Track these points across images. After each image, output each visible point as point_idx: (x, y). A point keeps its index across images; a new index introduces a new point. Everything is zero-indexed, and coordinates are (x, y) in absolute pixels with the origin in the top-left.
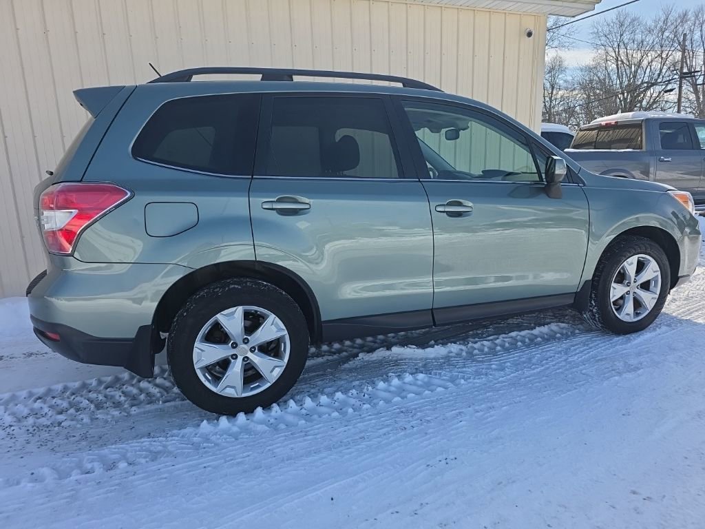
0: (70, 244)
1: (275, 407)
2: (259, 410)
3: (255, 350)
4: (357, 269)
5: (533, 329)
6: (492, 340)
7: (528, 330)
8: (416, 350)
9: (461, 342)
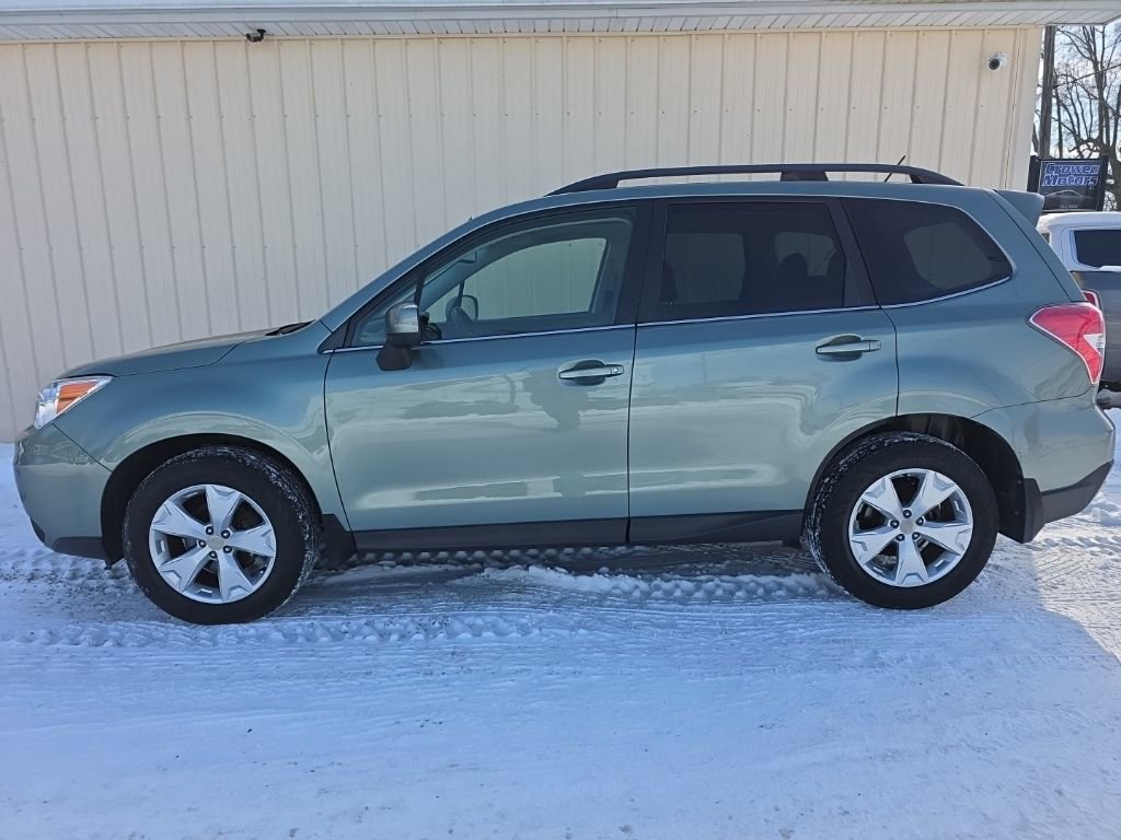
5: (784, 576)
6: (701, 581)
7: (777, 575)
8: (562, 575)
9: (648, 576)
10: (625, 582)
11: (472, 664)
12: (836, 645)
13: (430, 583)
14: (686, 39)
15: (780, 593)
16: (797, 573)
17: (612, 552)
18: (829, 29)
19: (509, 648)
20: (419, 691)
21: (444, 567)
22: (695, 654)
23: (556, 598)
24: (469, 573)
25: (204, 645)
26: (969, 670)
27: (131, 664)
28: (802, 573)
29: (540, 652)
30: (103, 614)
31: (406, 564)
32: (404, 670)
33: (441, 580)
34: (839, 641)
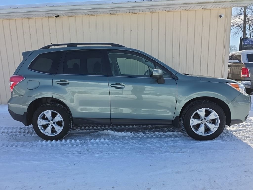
0: (12, 89)
1: (59, 141)
2: (54, 141)
3: (55, 123)
4: (84, 103)
5: (165, 132)
6: (146, 134)
7: (163, 132)
8: (115, 132)
9: (134, 132)
10: (129, 134)
11: (90, 151)
12: (173, 148)
13: (86, 134)
14: (150, 14)
15: (164, 136)
16: (168, 132)
17: (129, 127)
18: (182, 10)
19: (99, 148)
20: (76, 157)
21: (90, 131)
22: (140, 150)
23: (113, 137)
24: (95, 132)
25: (34, 147)
26: (201, 153)
27: (17, 151)
28: (169, 132)
29: (106, 149)
30: (15, 140)
31: (82, 130)
32: (75, 153)
33: (88, 133)
34: (173, 147)
